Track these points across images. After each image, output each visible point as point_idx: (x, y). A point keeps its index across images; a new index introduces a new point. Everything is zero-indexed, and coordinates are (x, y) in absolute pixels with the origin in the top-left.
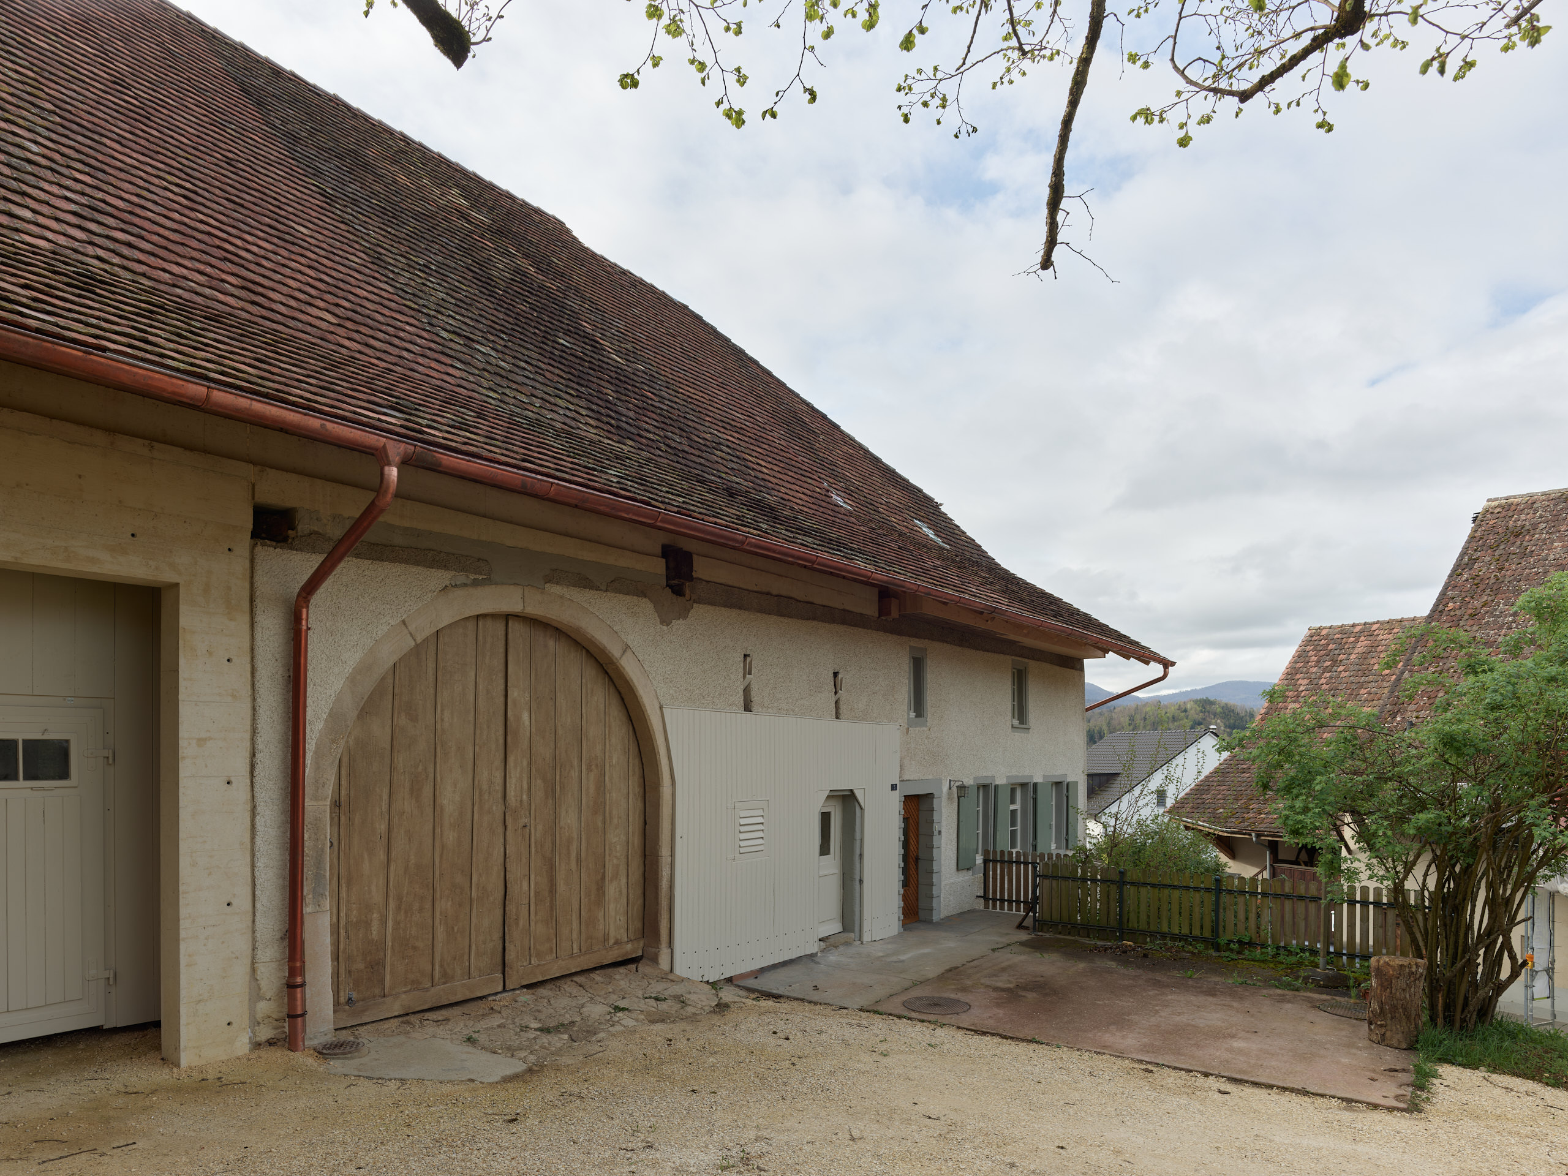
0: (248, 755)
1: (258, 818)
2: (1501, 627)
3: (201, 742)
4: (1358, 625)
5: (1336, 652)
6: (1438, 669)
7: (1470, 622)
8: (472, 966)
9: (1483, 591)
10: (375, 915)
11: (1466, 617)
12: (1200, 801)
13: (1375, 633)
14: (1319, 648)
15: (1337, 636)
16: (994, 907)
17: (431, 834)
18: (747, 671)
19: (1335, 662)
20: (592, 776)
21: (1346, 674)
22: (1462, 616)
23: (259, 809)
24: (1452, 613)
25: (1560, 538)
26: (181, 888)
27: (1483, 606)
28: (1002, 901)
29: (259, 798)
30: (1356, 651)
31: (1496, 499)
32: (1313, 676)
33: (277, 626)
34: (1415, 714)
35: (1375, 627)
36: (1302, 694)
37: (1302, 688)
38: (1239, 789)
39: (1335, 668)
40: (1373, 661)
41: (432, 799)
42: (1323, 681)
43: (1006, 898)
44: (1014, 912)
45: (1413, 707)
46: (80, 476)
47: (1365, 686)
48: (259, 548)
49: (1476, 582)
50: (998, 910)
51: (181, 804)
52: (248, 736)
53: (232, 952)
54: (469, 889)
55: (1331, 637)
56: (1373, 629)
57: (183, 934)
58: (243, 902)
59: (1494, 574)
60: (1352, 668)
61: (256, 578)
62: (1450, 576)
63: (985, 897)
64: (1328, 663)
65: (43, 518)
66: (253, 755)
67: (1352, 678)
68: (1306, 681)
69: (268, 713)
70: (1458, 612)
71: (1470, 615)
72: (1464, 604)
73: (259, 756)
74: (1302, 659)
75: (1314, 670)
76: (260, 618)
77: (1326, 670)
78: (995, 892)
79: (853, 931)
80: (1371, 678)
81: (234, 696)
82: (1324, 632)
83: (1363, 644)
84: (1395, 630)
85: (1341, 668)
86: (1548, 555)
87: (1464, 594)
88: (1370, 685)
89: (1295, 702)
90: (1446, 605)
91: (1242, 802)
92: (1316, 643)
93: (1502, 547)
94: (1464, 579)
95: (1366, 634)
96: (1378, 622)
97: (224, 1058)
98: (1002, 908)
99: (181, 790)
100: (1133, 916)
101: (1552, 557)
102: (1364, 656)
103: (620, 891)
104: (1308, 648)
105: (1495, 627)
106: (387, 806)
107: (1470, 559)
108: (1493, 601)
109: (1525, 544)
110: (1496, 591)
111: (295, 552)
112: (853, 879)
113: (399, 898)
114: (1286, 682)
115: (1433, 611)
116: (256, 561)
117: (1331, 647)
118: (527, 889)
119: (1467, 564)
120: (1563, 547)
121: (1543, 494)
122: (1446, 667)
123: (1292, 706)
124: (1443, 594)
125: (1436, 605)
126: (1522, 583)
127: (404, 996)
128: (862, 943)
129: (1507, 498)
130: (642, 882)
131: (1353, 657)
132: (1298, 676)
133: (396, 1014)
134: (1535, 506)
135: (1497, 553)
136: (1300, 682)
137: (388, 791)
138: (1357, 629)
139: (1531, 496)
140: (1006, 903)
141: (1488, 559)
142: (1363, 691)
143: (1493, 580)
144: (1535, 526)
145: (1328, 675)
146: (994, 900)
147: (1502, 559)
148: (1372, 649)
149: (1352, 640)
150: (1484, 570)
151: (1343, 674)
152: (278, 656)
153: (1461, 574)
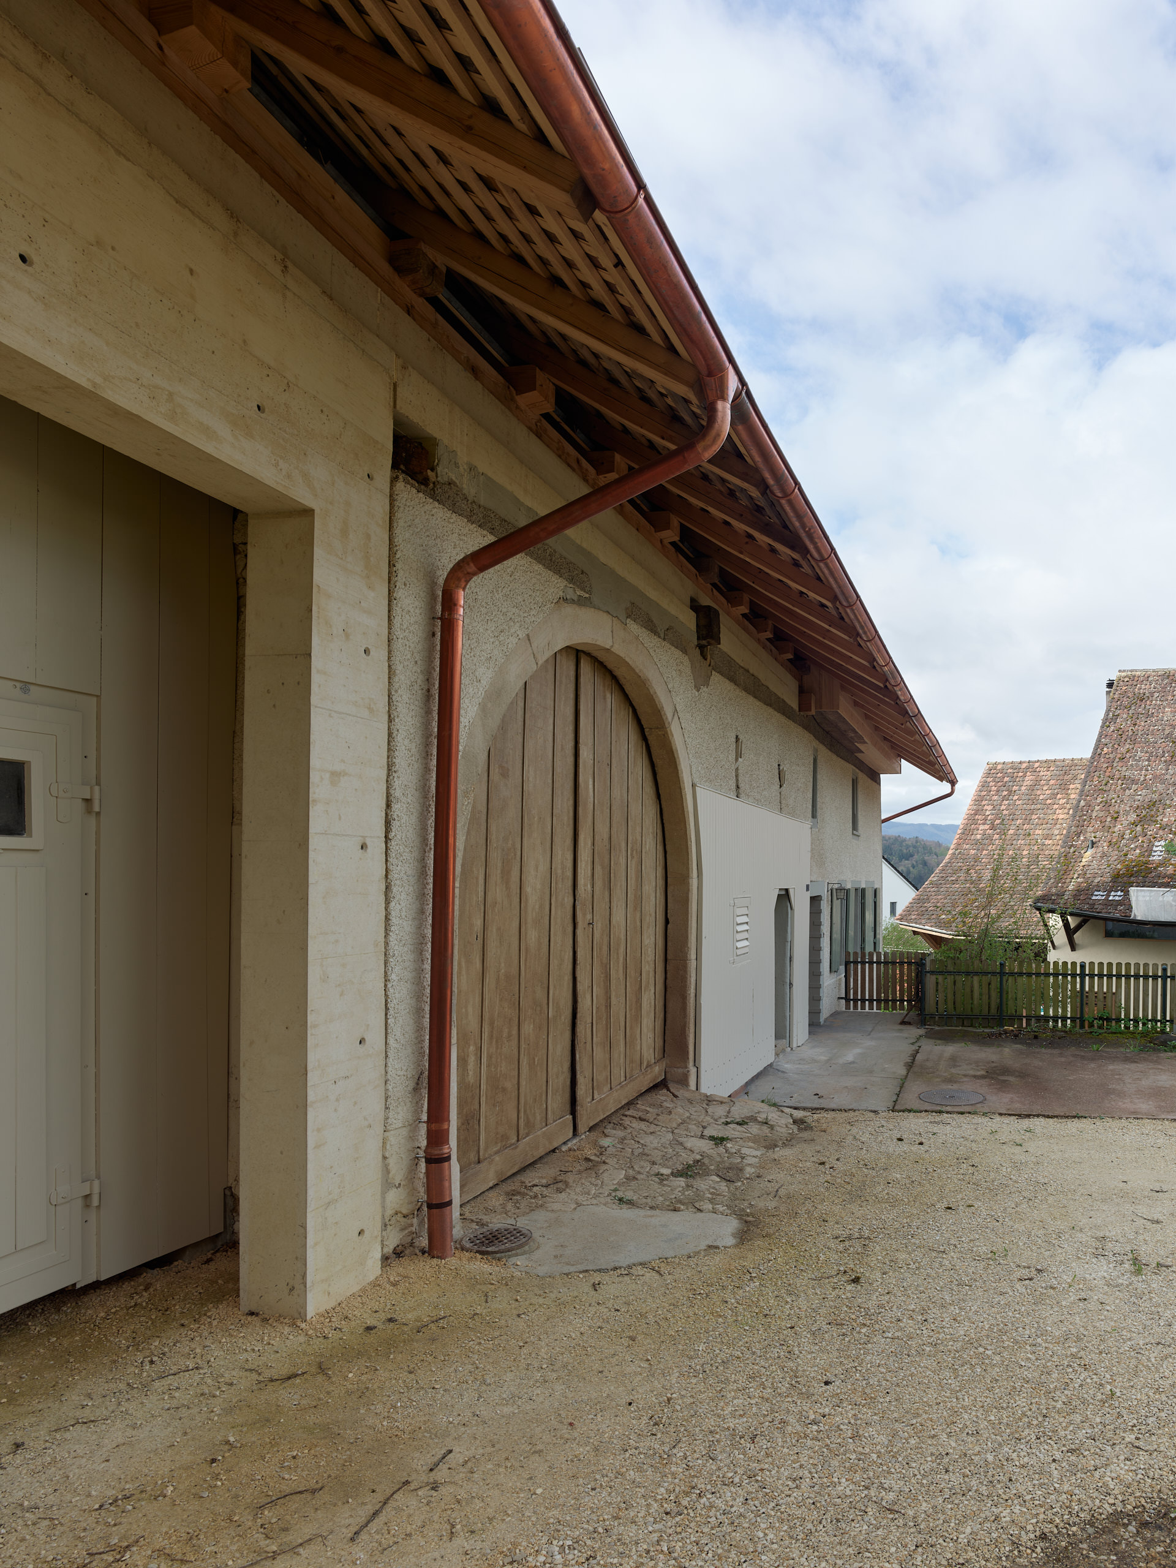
0: (383, 803)
1: (392, 904)
2: (1141, 770)
3: (335, 776)
4: (1024, 762)
5: (1011, 784)
6: (1104, 799)
7: (1120, 764)
8: (549, 1108)
9: (1126, 740)
10: (471, 1048)
11: (1117, 760)
12: (924, 909)
13: (1038, 770)
14: (997, 780)
15: (1009, 771)
16: (855, 1007)
17: (518, 933)
18: (739, 755)
19: (1011, 792)
20: (634, 862)
21: (1020, 802)
22: (1114, 759)
23: (395, 889)
24: (1107, 756)
25: (1169, 706)
26: (311, 1018)
27: (1127, 752)
28: (863, 1000)
29: (394, 876)
30: (1025, 784)
31: (1124, 671)
32: (995, 803)
33: (418, 611)
34: (1093, 835)
35: (1037, 765)
36: (989, 818)
37: (988, 813)
38: (953, 897)
39: (1011, 797)
40: (1039, 792)
41: (519, 885)
42: (1003, 807)
43: (867, 998)
44: (875, 1010)
45: (1090, 829)
46: (191, 271)
47: (1035, 813)
48: (400, 485)
49: (1120, 733)
50: (859, 1010)
51: (311, 880)
52: (383, 774)
53: (365, 1119)
54: (546, 1006)
55: (1005, 771)
56: (1035, 766)
57: (311, 1096)
58: (375, 1038)
59: (1131, 728)
60: (1023, 797)
61: (397, 531)
62: (1102, 727)
63: (847, 999)
64: (1005, 793)
65: (137, 325)
66: (388, 806)
67: (1025, 806)
68: (990, 807)
69: (406, 742)
70: (1111, 756)
71: (1119, 758)
72: (1114, 750)
73: (395, 807)
74: (985, 789)
75: (996, 798)
76: (400, 593)
77: (1004, 798)
78: (856, 993)
79: (785, 1038)
80: (1039, 806)
81: (371, 710)
82: (999, 767)
83: (1029, 779)
84: (1052, 769)
85: (1016, 797)
86: (1163, 717)
87: (1113, 742)
88: (1039, 812)
89: (984, 824)
90: (1102, 750)
91: (959, 908)
92: (994, 775)
93: (1133, 708)
94: (1111, 730)
95: (1031, 770)
96: (1038, 761)
97: (355, 1289)
98: (863, 1008)
99: (312, 855)
100: (1011, 1003)
101: (1165, 719)
102: (1032, 788)
103: (650, 1003)
104: (989, 780)
105: (1137, 769)
106: (483, 894)
107: (1113, 715)
108: (1133, 748)
109: (1148, 707)
110: (1134, 742)
111: (436, 504)
112: (784, 983)
113: (492, 1024)
114: (975, 807)
115: (1094, 753)
116: (397, 503)
117: (1006, 779)
118: (590, 1003)
119: (1112, 719)
120: (1171, 712)
121: (1154, 671)
122: (1109, 798)
123: (982, 827)
124: (1099, 740)
125: (1096, 749)
126: (1150, 737)
127: (497, 1158)
128: (792, 1049)
129: (1131, 671)
130: (663, 991)
131: (1023, 788)
132: (984, 803)
133: (491, 1184)
134: (1150, 679)
135: (1130, 712)
136: (986, 807)
137: (484, 872)
138: (1024, 766)
139: (1146, 671)
140: (867, 1002)
141: (1125, 716)
142: (1034, 817)
143: (1130, 733)
144: (1152, 694)
145: (1007, 802)
146: (855, 1000)
147: (1134, 717)
148: (1037, 783)
149: (1021, 774)
150: (1124, 724)
151: (1018, 802)
152: (418, 657)
153: (1109, 726)
